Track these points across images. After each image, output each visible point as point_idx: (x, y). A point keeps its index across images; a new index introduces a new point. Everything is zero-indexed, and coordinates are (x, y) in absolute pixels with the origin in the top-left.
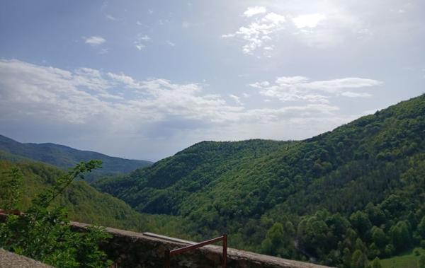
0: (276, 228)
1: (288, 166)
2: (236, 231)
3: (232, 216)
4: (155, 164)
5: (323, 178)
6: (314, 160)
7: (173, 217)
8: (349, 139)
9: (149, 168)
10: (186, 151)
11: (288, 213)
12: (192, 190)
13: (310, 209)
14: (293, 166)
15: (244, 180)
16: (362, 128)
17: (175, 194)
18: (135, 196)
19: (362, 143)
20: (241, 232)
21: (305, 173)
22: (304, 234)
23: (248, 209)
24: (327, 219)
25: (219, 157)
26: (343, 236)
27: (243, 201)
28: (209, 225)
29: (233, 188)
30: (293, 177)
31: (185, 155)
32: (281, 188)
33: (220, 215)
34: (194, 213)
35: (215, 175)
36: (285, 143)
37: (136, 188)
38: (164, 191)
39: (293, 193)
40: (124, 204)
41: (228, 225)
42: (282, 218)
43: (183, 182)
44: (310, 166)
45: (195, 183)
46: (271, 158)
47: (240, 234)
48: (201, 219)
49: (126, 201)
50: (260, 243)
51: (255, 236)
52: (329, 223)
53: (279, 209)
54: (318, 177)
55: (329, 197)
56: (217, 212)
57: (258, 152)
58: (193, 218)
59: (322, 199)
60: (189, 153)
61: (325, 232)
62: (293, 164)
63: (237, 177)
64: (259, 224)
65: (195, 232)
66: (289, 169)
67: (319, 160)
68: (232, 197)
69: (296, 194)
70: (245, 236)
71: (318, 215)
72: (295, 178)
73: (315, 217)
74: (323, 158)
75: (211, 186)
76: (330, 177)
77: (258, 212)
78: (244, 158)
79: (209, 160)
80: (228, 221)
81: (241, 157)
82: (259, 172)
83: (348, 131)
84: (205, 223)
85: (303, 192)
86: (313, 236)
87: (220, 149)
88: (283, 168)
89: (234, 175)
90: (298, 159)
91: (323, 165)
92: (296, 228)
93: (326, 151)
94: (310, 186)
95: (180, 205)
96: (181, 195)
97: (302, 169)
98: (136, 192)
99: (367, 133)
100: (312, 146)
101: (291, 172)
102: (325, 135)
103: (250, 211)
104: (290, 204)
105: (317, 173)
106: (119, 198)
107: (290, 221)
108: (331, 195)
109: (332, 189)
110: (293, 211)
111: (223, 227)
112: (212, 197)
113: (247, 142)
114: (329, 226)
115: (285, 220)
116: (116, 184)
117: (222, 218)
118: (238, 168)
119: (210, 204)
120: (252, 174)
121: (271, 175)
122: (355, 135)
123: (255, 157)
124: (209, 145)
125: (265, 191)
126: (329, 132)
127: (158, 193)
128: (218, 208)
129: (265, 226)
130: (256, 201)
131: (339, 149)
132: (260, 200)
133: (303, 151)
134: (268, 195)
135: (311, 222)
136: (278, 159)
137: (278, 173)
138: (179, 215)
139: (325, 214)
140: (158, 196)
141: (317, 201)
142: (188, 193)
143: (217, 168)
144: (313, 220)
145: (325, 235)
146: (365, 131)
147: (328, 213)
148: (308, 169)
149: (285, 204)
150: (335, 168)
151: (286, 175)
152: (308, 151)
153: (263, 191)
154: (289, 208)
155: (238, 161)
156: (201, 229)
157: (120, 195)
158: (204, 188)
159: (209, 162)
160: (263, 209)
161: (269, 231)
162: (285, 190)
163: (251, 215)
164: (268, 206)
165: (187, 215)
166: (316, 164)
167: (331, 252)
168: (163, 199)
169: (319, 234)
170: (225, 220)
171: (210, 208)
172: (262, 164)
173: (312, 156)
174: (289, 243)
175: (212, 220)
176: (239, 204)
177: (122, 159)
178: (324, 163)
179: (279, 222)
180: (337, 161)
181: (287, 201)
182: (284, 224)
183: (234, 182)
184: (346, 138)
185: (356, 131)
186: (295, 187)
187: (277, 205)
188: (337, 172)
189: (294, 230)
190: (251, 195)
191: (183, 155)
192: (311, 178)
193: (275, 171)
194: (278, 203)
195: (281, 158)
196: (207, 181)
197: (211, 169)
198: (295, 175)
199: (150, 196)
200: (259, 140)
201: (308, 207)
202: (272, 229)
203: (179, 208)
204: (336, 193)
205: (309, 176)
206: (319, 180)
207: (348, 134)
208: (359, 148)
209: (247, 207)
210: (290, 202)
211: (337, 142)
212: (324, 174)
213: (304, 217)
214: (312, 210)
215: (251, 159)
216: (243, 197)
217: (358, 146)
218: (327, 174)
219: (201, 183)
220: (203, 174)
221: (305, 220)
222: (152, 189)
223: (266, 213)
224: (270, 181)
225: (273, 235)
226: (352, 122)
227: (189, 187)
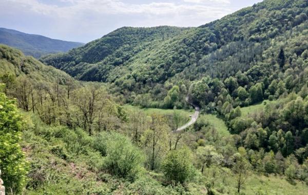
0: (174, 89)
1: (186, 46)
2: (147, 92)
3: (145, 82)
4: (87, 45)
5: (210, 55)
6: (205, 41)
7: (103, 83)
8: (232, 26)
9: (82, 48)
10: (111, 35)
11: (183, 79)
12: (117, 64)
13: (198, 76)
14: (190, 46)
15: (154, 57)
16: (242, 17)
17: (104, 67)
18: (73, 68)
19: (240, 29)
20: (150, 92)
21: (198, 51)
22: (193, 93)
23: (156, 77)
24: (209, 83)
25: (136, 40)
26: (219, 93)
27: (153, 71)
28: (128, 88)
29: (146, 63)
30: (189, 54)
31: (110, 38)
32: (180, 62)
33: (136, 81)
34: (117, 80)
35: (133, 53)
36: (186, 29)
37: (74, 63)
38: (95, 65)
39: (188, 65)
40: (64, 73)
41: (142, 88)
42: (179, 82)
43: (109, 59)
44: (201, 46)
45: (118, 59)
46: (174, 40)
47: (150, 94)
48: (123, 85)
49: (67, 72)
50: (163, 99)
51: (160, 94)
52: (210, 85)
53: (177, 77)
54: (207, 54)
55: (212, 68)
56: (134, 79)
57: (165, 36)
58: (117, 84)
59: (207, 69)
60: (113, 36)
61: (207, 91)
62: (189, 45)
63: (149, 55)
64: (163, 87)
65: (118, 93)
66: (187, 48)
67: (209, 41)
68: (146, 69)
69: (190, 66)
70: (153, 95)
71: (203, 80)
72: (191, 54)
73: (201, 81)
74: (212, 40)
75: (130, 61)
76: (215, 54)
77: (163, 79)
78: (155, 40)
79: (129, 42)
80: (142, 86)
81: (153, 40)
82: (165, 51)
83: (232, 19)
84: (125, 87)
85: (195, 64)
86: (199, 94)
87: (137, 33)
88: (182, 47)
89: (147, 53)
90: (194, 40)
91: (210, 45)
92: (188, 89)
93: (214, 35)
94: (200, 61)
95: (108, 75)
96: (108, 68)
97: (196, 49)
98: (74, 65)
99: (245, 21)
100: (205, 30)
101: (188, 51)
102: (215, 22)
103: (157, 78)
104: (185, 73)
105: (206, 51)
106: (62, 70)
107: (184, 84)
108: (214, 66)
109: (215, 62)
110: (187, 78)
111: (138, 90)
112: (131, 70)
113: (157, 28)
114: (210, 87)
115: (181, 83)
116: (59, 60)
117: (137, 83)
118: (150, 48)
119: (129, 74)
120: (160, 53)
121: (174, 53)
122: (236, 22)
123: (163, 40)
124: (128, 30)
125: (169, 64)
126: (218, 20)
127: (90, 67)
128: (135, 77)
129: (167, 88)
130: (162, 71)
131: (224, 33)
132: (165, 71)
133: (197, 35)
134: (171, 68)
135: (198, 84)
136: (180, 41)
137: (179, 51)
138: (107, 82)
139: (208, 79)
140: (91, 69)
141: (204, 70)
142: (113, 66)
143: (135, 48)
144: (200, 83)
145: (206, 93)
146: (244, 19)
147: (210, 79)
148: (200, 48)
149: (182, 73)
150: (219, 48)
151: (184, 53)
152: (201, 34)
153: (167, 64)
154: (184, 76)
155: (150, 43)
156: (123, 91)
157: (62, 67)
158: (125, 63)
159: (129, 43)
160: (166, 77)
161: (169, 91)
162: (183, 63)
163: (158, 81)
164: (170, 75)
165: (113, 81)
166: (206, 44)
167: (209, 103)
168: (95, 71)
169: (203, 93)
170: (140, 85)
171: (129, 77)
172: (167, 45)
173: (204, 39)
174: (182, 98)
175: (130, 85)
176: (150, 74)
177: (61, 41)
178: (212, 44)
179: (177, 85)
180: (221, 42)
181: (184, 71)
182: (180, 86)
183: (147, 58)
184: (230, 25)
185: (237, 19)
186: (190, 61)
187: (176, 74)
188: (220, 50)
189: (186, 90)
190: (159, 68)
191: (108, 37)
192: (201, 55)
193: (177, 50)
194: (177, 73)
195: (182, 40)
196: (127, 58)
197: (129, 49)
198: (191, 52)
199: (84, 68)
200: (167, 26)
201: (197, 75)
202: (171, 90)
203: (107, 77)
204: (217, 65)
205: (201, 53)
206: (207, 56)
207: (231, 22)
208: (238, 32)
209: (156, 76)
210: (185, 72)
211: (223, 28)
212: (211, 52)
213: (194, 81)
214: (200, 77)
215: (160, 41)
216: (153, 69)
217: (237, 31)
218: (213, 52)
219: (122, 59)
220: (124, 53)
221: (195, 83)
222: (85, 63)
223: (169, 80)
224: (173, 57)
225: (172, 93)
226: (236, 13)
227: (113, 62)
